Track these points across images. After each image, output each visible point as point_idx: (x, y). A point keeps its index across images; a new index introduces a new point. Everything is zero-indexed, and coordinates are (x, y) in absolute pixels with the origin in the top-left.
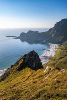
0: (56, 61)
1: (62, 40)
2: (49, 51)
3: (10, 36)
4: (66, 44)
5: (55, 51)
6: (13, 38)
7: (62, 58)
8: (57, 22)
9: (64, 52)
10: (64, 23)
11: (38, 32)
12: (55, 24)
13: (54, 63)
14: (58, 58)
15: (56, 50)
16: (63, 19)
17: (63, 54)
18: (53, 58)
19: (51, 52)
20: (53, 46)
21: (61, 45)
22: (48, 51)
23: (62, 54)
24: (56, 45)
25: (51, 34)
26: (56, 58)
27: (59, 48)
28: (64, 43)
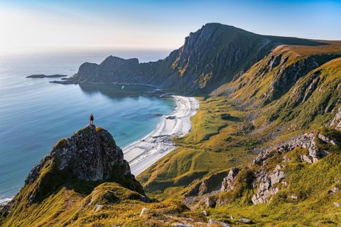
0: (196, 148)
1: (207, 83)
2: (173, 118)
3: (42, 76)
4: (219, 96)
5: (191, 119)
6: (55, 82)
7: (211, 135)
8: (191, 33)
9: (216, 120)
10: (210, 36)
11: (136, 60)
12: (187, 38)
13: (190, 153)
14: (200, 138)
15: (194, 113)
16: (207, 25)
17: (213, 125)
18: (186, 140)
19: (179, 121)
20: (184, 103)
21: (205, 99)
22: (170, 118)
23: (210, 125)
24: (193, 99)
25: (176, 67)
26: (194, 138)
27: (201, 109)
28: (213, 93)
